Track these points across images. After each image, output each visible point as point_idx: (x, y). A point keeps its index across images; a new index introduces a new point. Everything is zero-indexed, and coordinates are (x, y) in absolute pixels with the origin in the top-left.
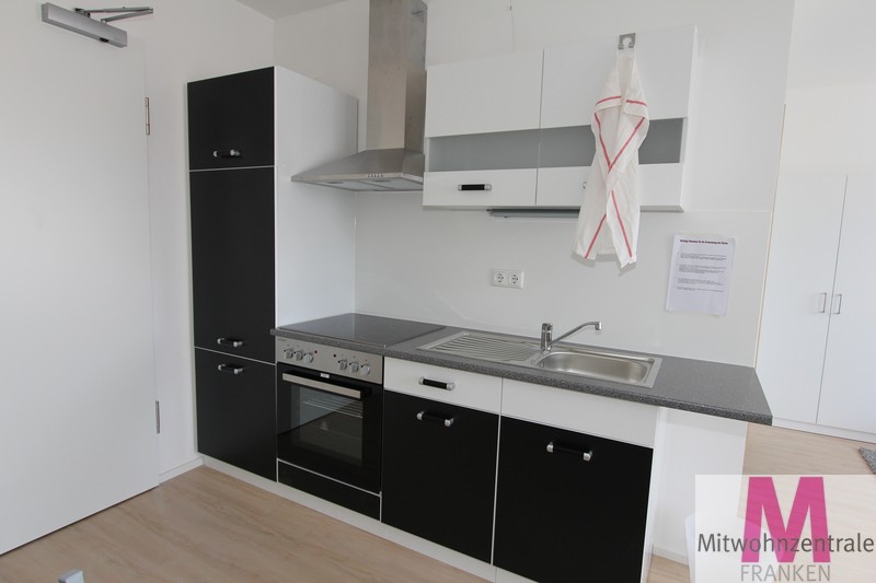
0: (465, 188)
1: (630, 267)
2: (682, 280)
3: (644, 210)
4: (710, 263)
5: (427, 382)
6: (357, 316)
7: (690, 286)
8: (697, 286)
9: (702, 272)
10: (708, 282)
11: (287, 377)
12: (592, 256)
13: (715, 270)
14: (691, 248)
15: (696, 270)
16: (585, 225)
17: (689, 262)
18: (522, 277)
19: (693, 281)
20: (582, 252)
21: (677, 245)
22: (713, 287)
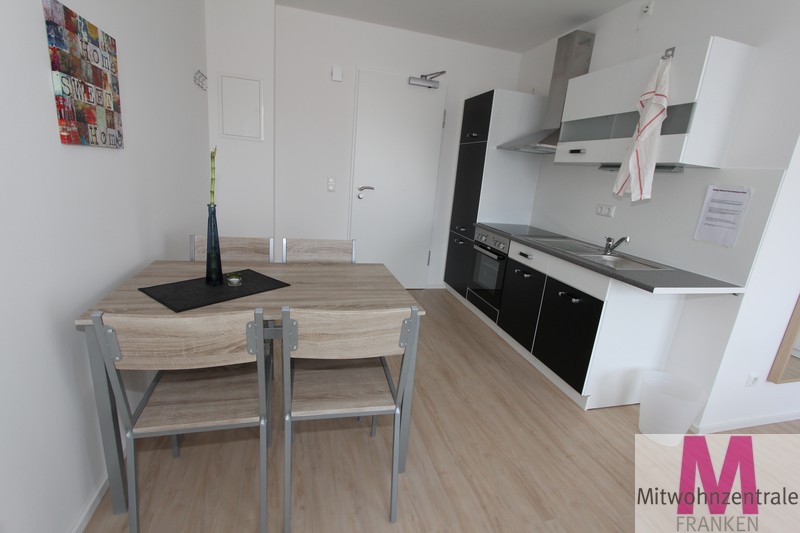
0: (572, 152)
1: (641, 201)
2: (708, 219)
3: (659, 167)
4: (731, 207)
5: (521, 254)
6: (531, 228)
7: (713, 223)
8: (718, 223)
9: (724, 213)
10: (727, 221)
11: (476, 247)
12: (621, 194)
13: (733, 213)
14: (720, 196)
15: (720, 212)
16: (621, 175)
17: (716, 205)
18: (614, 210)
19: (716, 220)
20: (616, 191)
21: (710, 193)
22: (729, 225)
